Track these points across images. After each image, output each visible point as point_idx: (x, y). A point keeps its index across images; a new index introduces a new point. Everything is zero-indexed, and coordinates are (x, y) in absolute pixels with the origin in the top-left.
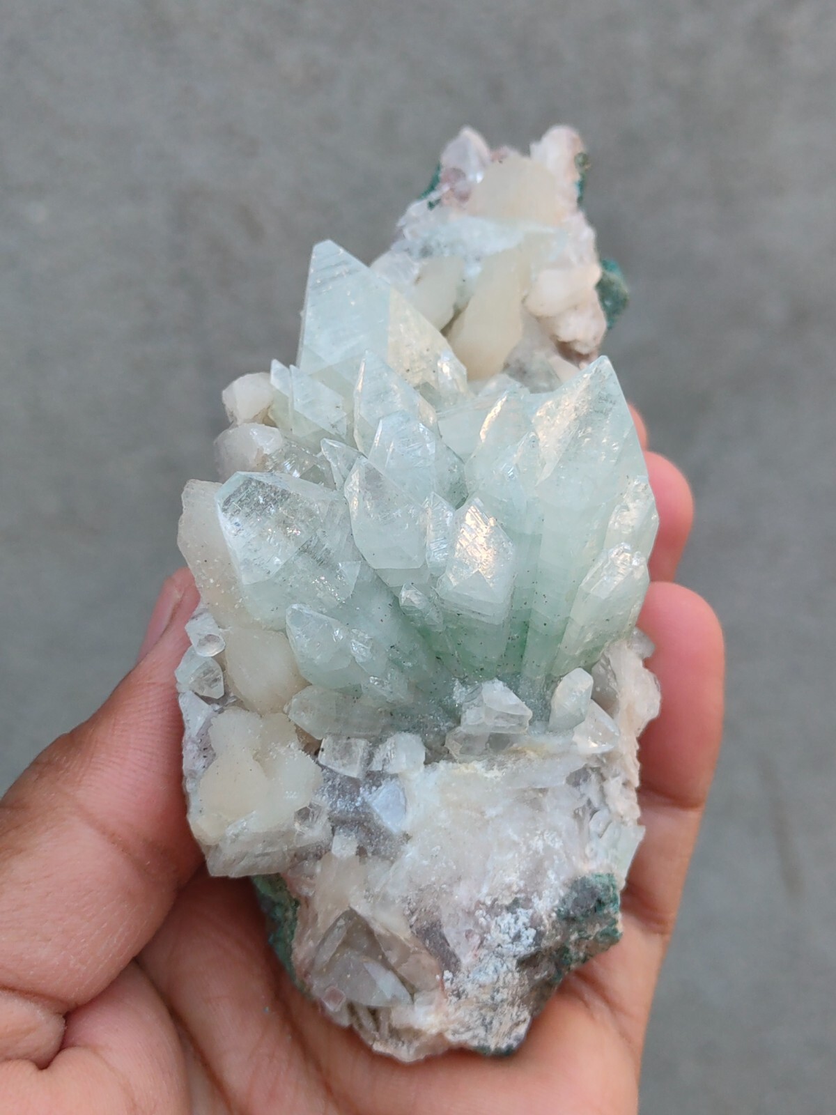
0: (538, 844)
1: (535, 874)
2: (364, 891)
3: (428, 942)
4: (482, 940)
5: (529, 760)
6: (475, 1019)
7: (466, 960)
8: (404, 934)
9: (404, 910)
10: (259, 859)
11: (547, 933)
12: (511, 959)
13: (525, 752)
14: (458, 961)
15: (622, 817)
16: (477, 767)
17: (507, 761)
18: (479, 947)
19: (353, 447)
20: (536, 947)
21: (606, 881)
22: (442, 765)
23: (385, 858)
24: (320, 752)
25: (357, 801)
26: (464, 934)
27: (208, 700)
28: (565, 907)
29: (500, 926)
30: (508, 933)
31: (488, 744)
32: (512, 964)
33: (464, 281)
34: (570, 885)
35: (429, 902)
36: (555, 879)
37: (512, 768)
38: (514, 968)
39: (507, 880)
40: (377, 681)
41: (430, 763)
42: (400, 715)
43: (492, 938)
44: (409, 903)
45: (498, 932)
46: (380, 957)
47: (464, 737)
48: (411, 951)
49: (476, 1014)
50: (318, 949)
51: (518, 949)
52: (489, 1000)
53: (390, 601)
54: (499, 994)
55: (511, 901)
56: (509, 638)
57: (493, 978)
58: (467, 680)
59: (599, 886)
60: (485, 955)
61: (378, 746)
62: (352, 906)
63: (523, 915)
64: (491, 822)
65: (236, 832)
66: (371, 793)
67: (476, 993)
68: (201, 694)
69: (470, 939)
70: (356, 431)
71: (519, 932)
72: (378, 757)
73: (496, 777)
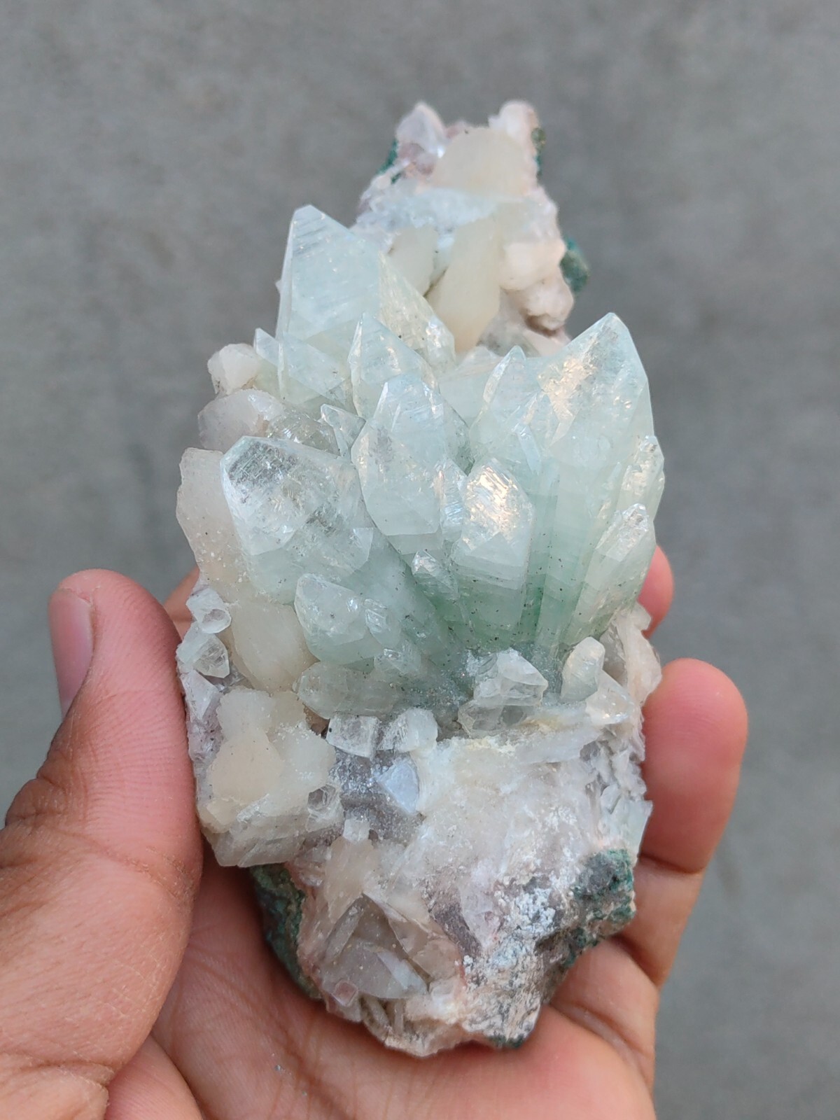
0: (553, 820)
1: (552, 850)
2: (379, 877)
3: (447, 926)
4: (502, 921)
5: (542, 733)
6: (493, 1007)
7: (487, 943)
8: (422, 919)
9: (422, 893)
10: (269, 846)
11: (566, 912)
12: (530, 941)
13: (538, 725)
14: (478, 944)
15: (630, 792)
16: (490, 741)
17: (520, 735)
18: (499, 930)
19: (353, 413)
20: (556, 928)
21: (620, 856)
22: (455, 741)
23: (398, 841)
24: (328, 732)
25: (369, 783)
26: (483, 917)
27: (211, 679)
28: (582, 885)
29: (518, 907)
30: (527, 914)
31: (502, 718)
32: (531, 946)
33: (437, 252)
34: (586, 863)
35: (447, 884)
36: (571, 857)
37: (525, 742)
38: (532, 953)
39: (525, 858)
40: (390, 653)
41: (442, 740)
42: (412, 690)
43: (512, 919)
44: (427, 887)
45: (517, 913)
46: (394, 946)
47: (478, 710)
48: (429, 937)
49: (493, 1001)
50: (328, 941)
51: (537, 931)
52: (508, 986)
53: (402, 569)
54: (518, 979)
55: (528, 881)
56: (525, 605)
57: (512, 963)
58: (479, 651)
59: (614, 862)
60: (504, 939)
61: (388, 724)
62: (365, 893)
63: (542, 895)
64: (506, 799)
65: (248, 817)
66: (382, 773)
67: (495, 979)
68: (205, 674)
69: (489, 922)
70: (355, 397)
71: (538, 912)
72: (388, 736)
73: (510, 752)
